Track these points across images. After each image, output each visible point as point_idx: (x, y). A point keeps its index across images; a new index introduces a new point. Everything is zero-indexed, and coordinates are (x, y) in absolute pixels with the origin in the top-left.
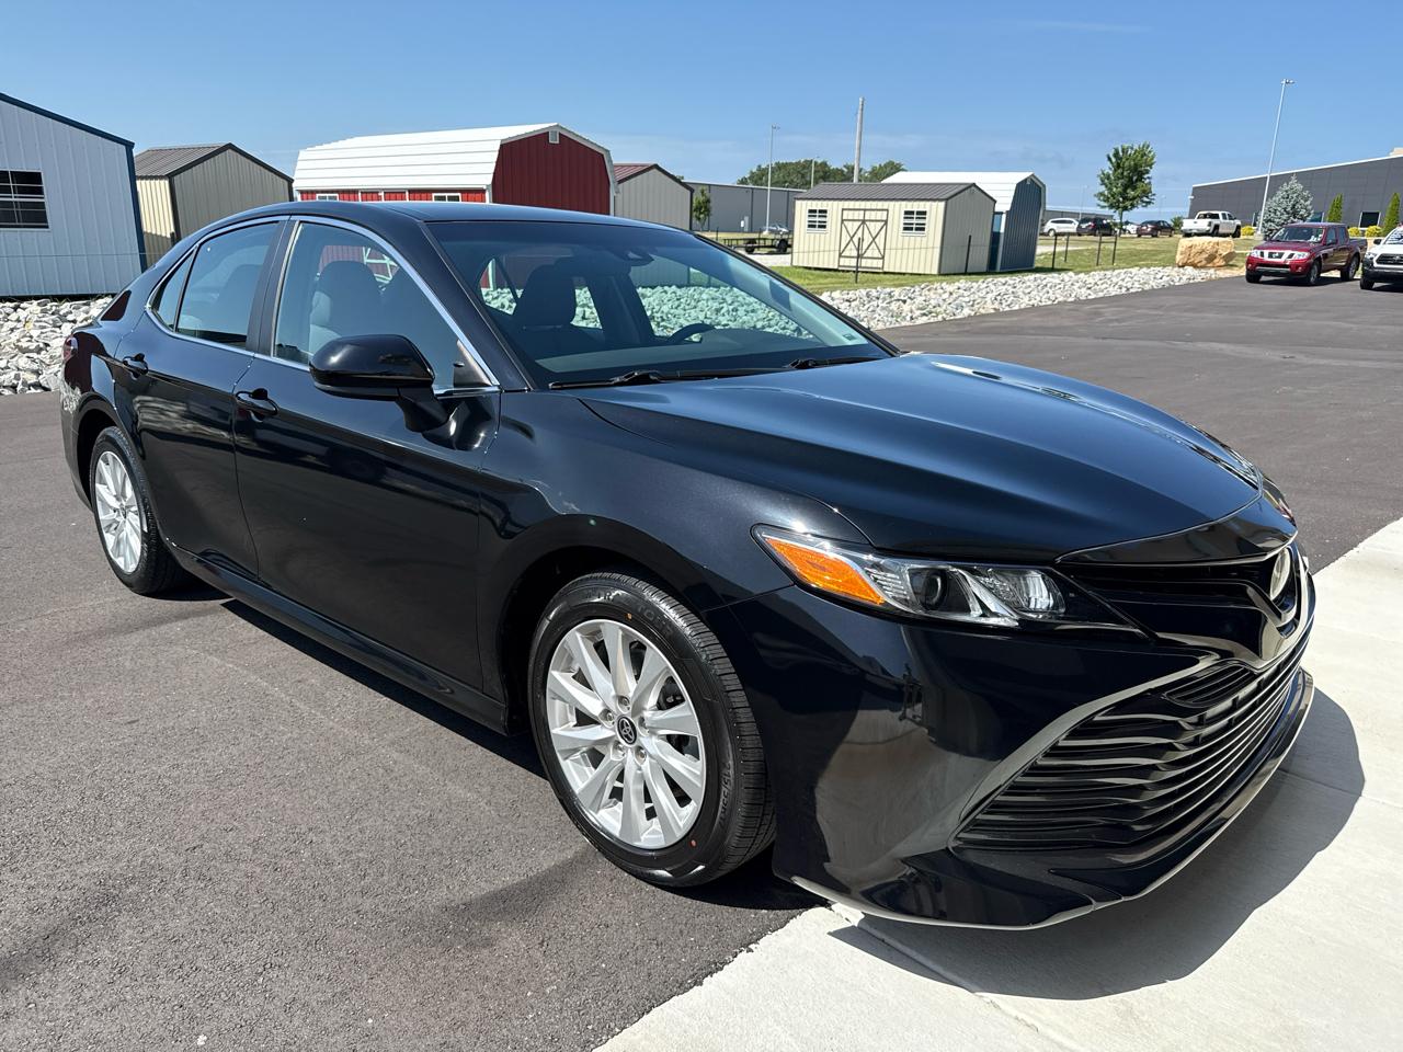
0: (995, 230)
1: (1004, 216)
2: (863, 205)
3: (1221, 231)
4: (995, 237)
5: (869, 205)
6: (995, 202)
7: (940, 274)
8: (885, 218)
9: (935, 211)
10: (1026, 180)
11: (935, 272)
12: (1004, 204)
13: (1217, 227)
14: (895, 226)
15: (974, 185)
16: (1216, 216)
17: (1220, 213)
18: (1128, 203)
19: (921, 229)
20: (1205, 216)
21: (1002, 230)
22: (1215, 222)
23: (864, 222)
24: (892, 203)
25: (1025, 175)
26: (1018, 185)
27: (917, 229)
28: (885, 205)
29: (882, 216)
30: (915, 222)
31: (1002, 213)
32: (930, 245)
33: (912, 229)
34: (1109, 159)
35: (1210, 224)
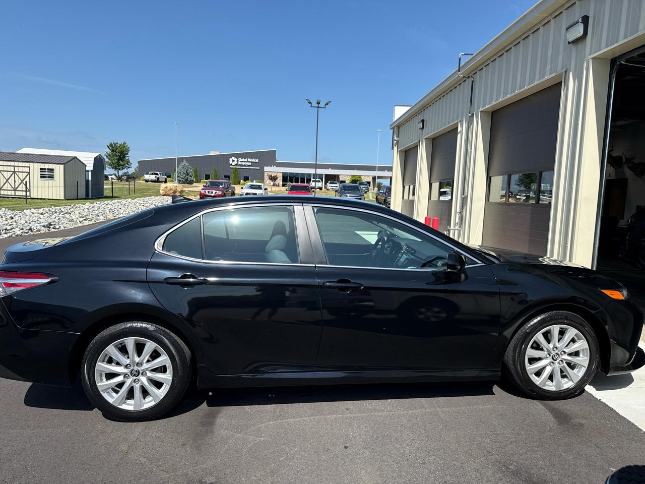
0: (87, 179)
1: (90, 173)
2: (13, 164)
3: (160, 180)
4: (87, 181)
5: (16, 164)
6: (86, 166)
7: (65, 199)
8: (28, 171)
9: (59, 170)
10: (97, 157)
11: (63, 198)
12: (90, 167)
13: (158, 178)
14: (35, 176)
15: (76, 157)
16: (157, 174)
17: (158, 173)
18: (121, 167)
19: (51, 177)
20: (153, 174)
21: (90, 179)
22: (157, 176)
23: (14, 172)
24: (32, 164)
25: (97, 154)
26: (95, 158)
27: (48, 177)
28: (28, 164)
29: (27, 170)
30: (47, 174)
31: (89, 171)
32: (58, 185)
33: (46, 177)
34: (109, 148)
35: (156, 177)
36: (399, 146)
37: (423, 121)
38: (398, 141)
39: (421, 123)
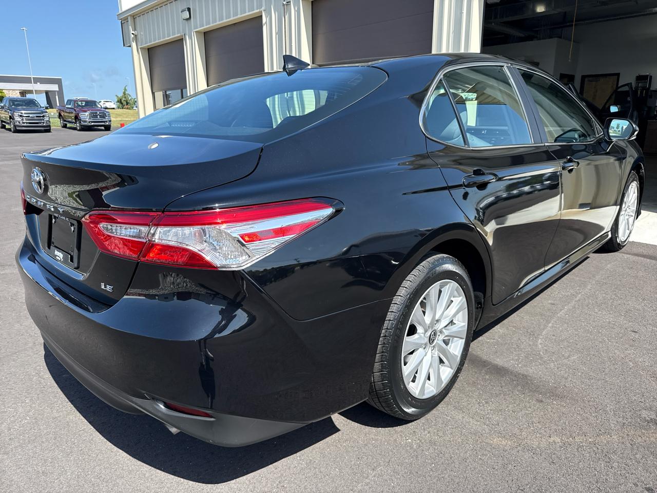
36: (138, 43)
37: (189, 10)
38: (136, 35)
39: (188, 13)
